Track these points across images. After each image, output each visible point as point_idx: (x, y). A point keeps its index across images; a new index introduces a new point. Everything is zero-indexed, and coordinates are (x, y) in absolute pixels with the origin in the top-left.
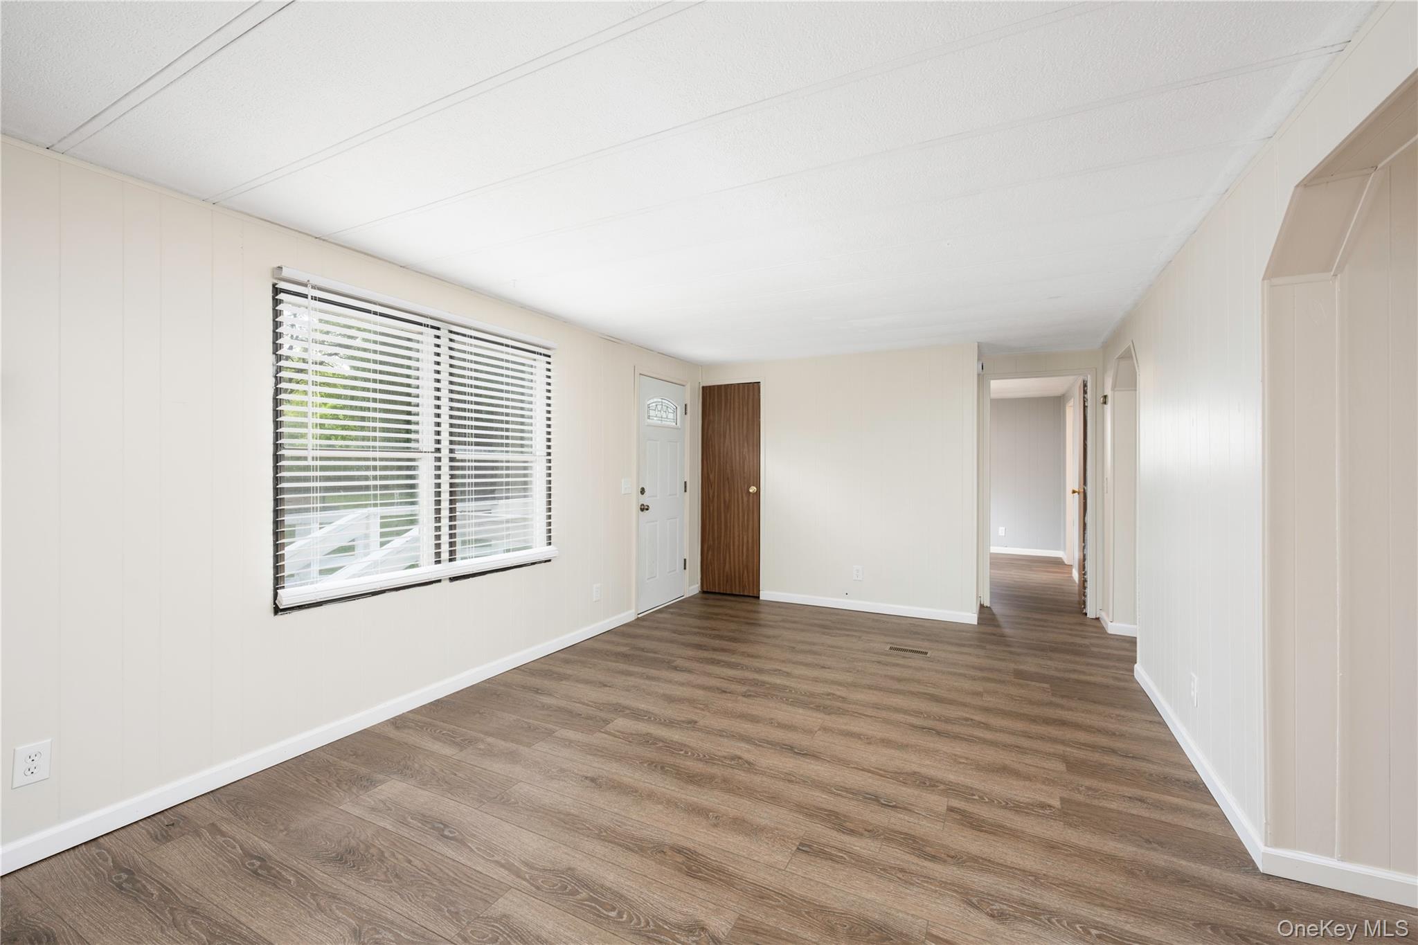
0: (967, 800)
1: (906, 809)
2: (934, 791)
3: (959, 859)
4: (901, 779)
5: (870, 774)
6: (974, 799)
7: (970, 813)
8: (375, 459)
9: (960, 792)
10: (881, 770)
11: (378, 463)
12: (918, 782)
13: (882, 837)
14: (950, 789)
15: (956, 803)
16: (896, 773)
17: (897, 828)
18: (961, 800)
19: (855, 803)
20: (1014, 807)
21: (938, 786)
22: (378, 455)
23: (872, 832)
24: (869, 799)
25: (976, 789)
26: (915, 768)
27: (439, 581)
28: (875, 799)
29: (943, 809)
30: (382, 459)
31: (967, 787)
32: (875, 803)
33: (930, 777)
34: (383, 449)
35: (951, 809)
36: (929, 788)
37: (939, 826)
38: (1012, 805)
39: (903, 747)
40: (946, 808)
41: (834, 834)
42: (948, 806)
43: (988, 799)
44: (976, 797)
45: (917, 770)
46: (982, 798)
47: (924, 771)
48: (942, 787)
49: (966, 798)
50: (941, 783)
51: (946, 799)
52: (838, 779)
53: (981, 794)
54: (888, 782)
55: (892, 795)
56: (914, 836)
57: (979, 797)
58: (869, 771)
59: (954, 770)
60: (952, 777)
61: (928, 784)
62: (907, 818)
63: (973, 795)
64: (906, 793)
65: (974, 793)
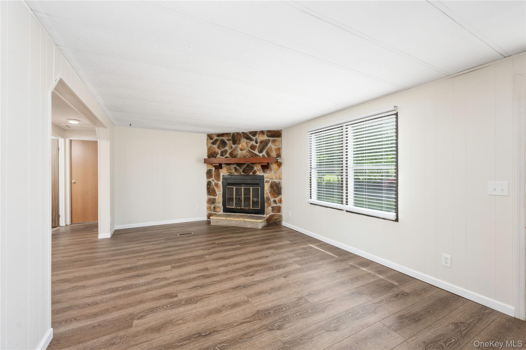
0: (172, 303)
1: (190, 289)
2: (185, 299)
3: (170, 284)
4: (199, 297)
5: (210, 293)
6: (169, 304)
7: (170, 298)
8: (323, 170)
9: (176, 304)
10: (209, 297)
11: (324, 171)
12: (192, 300)
13: (191, 279)
14: (180, 303)
15: (176, 299)
16: (202, 299)
17: (189, 283)
18: (174, 301)
19: (206, 283)
20: (154, 310)
21: (184, 302)
22: (324, 169)
23: (195, 279)
24: (203, 286)
25: (170, 309)
26: (197, 305)
27: (343, 210)
28: (201, 287)
29: (179, 295)
30: (325, 170)
31: (174, 308)
32: (200, 286)
33: (190, 304)
34: (326, 167)
35: (176, 296)
36: (187, 299)
37: (178, 289)
38: (155, 310)
39: (210, 313)
40: (178, 295)
41: (203, 274)
42: (178, 297)
43: (164, 308)
44: (169, 306)
45: (196, 305)
46: (167, 307)
47: (193, 306)
48: (183, 303)
49: (173, 303)
50: (184, 304)
51: (179, 299)
52: (218, 286)
53: (167, 308)
54: (202, 294)
55: (197, 290)
56: (184, 283)
57: (168, 306)
58: (211, 294)
59: (181, 314)
60: (181, 309)
61: (189, 301)
62: (189, 287)
63: (170, 306)
64: (194, 294)
65: (170, 307)
